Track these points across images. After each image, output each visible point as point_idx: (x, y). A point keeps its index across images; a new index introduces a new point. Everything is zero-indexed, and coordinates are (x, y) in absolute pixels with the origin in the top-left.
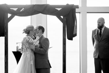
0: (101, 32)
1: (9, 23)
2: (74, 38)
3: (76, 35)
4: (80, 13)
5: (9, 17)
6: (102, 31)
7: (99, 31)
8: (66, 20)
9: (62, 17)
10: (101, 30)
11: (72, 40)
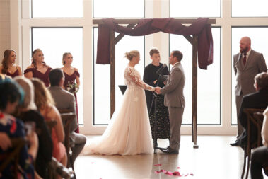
0: (245, 57)
1: (116, 46)
2: (208, 67)
3: (211, 62)
4: (220, 27)
5: (116, 36)
6: (247, 57)
7: (243, 56)
8: (196, 40)
9: (192, 36)
10: (245, 55)
11: (206, 69)
